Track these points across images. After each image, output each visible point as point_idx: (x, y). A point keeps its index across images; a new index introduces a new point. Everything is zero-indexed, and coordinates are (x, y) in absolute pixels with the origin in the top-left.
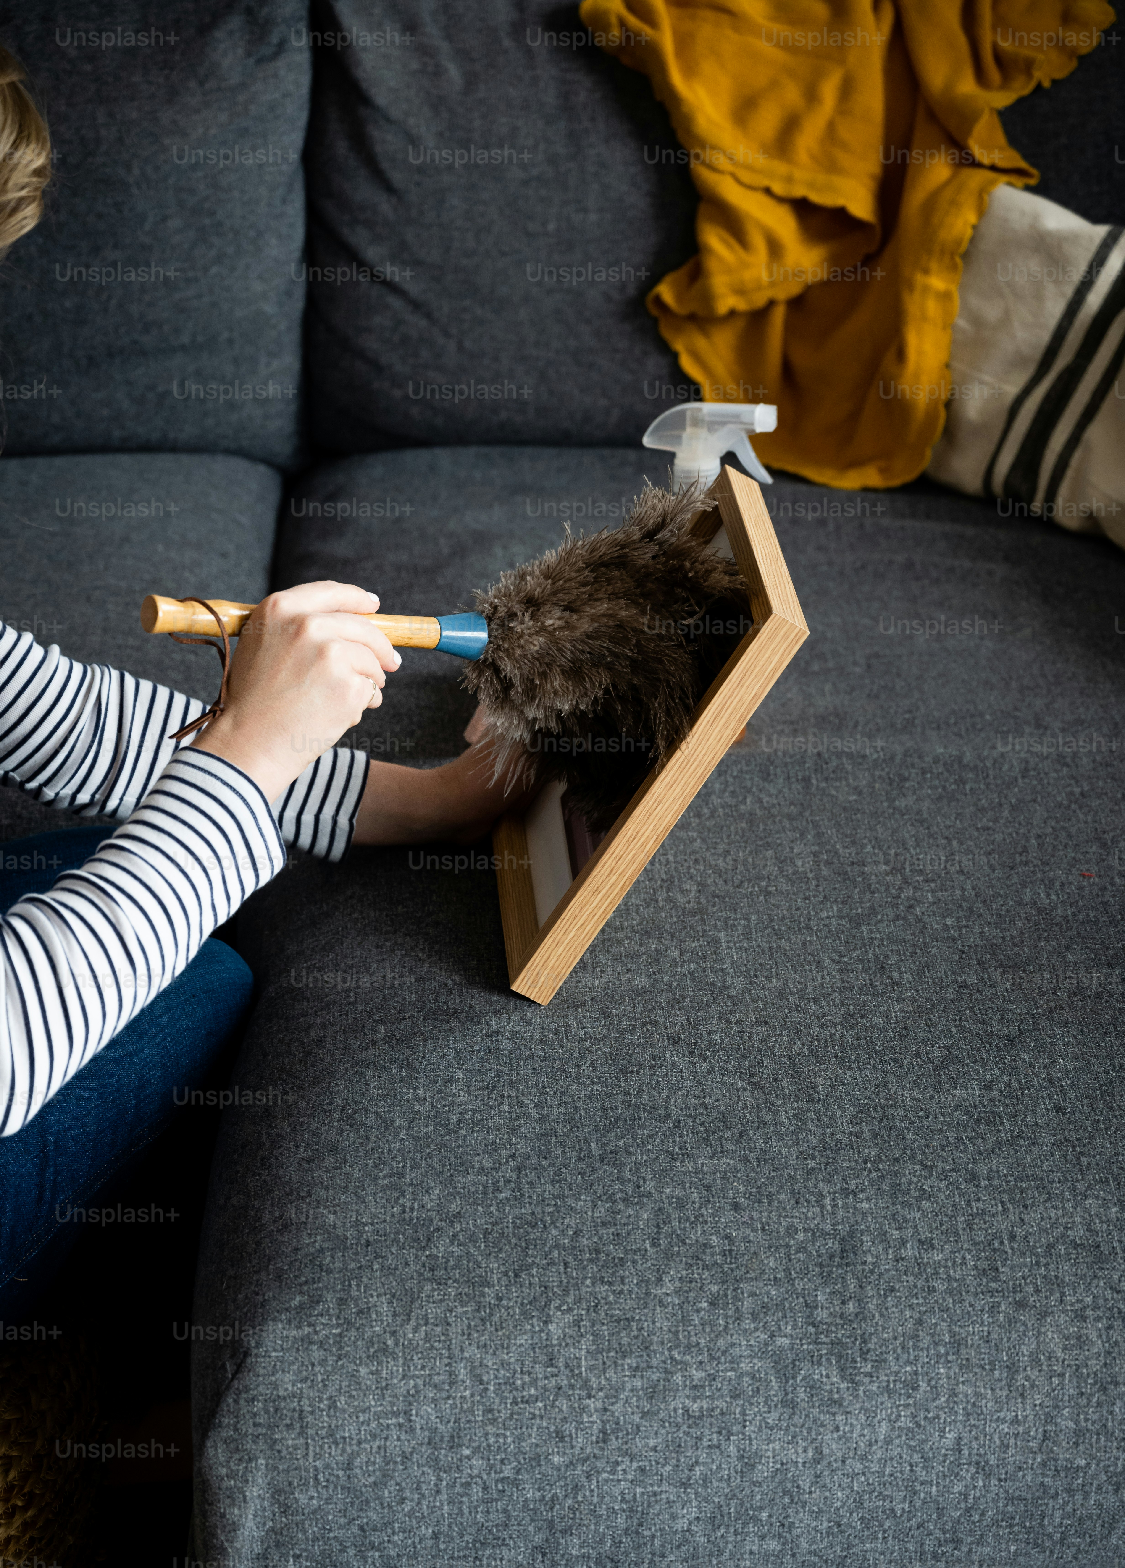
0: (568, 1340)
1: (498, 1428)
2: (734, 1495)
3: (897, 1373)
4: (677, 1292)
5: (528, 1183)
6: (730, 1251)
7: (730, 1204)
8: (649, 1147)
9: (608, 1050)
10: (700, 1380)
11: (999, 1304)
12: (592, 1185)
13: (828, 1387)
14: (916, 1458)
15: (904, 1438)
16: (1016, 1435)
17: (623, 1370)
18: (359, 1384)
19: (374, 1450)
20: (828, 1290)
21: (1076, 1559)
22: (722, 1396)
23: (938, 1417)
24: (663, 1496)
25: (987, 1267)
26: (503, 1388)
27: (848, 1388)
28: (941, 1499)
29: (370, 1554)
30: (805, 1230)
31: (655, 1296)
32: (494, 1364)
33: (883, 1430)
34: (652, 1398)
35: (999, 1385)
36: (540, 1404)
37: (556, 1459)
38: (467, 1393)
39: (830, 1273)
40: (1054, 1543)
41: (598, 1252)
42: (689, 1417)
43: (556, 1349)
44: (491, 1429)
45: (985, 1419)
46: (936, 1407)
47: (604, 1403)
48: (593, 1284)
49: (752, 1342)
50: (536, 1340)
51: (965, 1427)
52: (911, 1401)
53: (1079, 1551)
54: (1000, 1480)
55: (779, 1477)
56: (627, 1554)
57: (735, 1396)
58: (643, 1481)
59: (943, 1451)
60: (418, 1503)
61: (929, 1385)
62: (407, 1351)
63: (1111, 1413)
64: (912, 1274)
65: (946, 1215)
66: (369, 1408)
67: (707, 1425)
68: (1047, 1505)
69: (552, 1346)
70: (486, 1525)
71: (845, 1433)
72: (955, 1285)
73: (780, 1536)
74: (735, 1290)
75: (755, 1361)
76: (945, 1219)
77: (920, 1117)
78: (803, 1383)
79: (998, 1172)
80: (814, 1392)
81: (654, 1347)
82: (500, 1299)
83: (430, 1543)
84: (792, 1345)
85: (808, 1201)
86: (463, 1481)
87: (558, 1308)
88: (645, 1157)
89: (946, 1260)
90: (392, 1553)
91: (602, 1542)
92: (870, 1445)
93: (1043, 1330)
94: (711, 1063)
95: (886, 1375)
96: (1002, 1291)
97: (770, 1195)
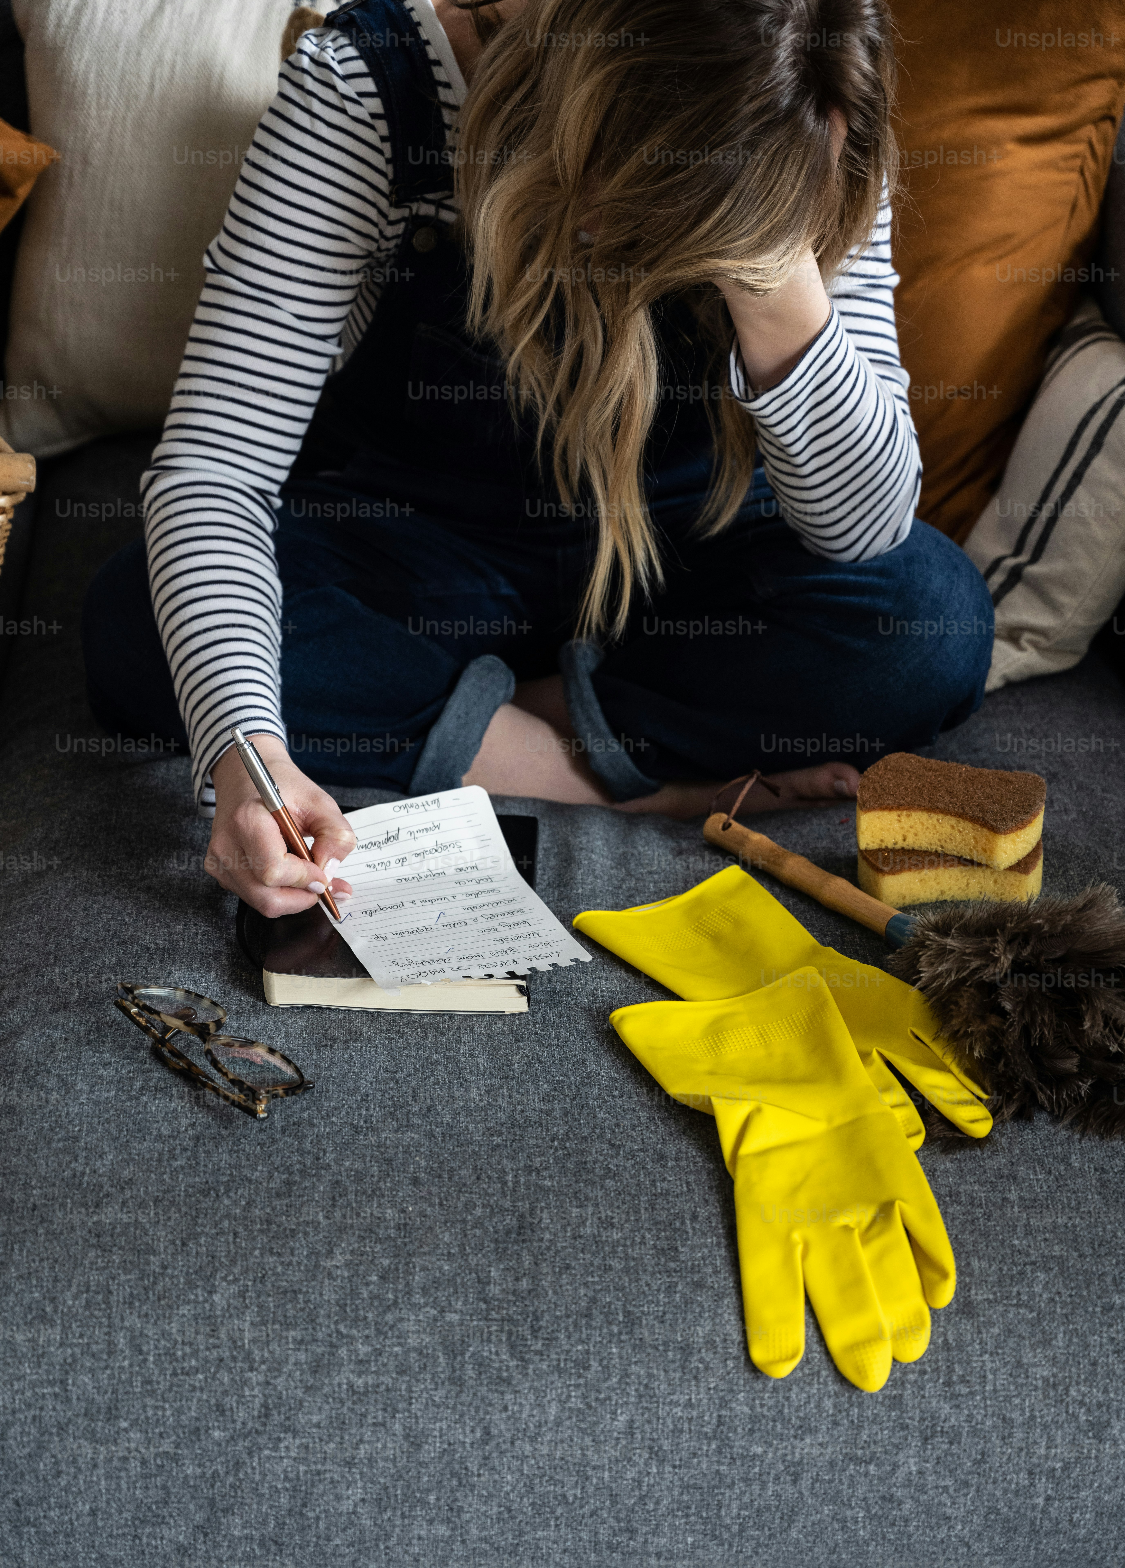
0: (232, 1311)
1: (157, 1400)
2: (401, 1476)
3: (568, 1352)
4: (347, 1265)
5: (205, 1152)
6: (405, 1225)
7: (410, 1179)
8: (334, 1119)
9: (303, 1024)
10: (366, 1354)
11: (677, 1284)
12: (270, 1156)
13: (497, 1365)
14: (588, 1441)
15: (574, 1419)
16: (690, 1420)
17: (287, 1343)
18: (14, 1350)
19: (29, 1421)
20: (502, 1266)
21: (757, 1553)
22: (388, 1372)
23: (609, 1398)
24: (328, 1475)
25: (666, 1247)
26: (163, 1358)
27: (517, 1366)
28: (614, 1485)
29: (26, 1530)
30: (484, 1206)
31: (325, 1268)
32: (155, 1334)
33: (553, 1410)
34: (316, 1372)
35: (672, 1366)
36: (201, 1376)
37: (216, 1434)
38: (126, 1363)
39: (505, 1250)
40: (733, 1536)
41: (269, 1222)
42: (353, 1391)
43: (219, 1320)
44: (149, 1401)
45: (658, 1402)
46: (608, 1388)
47: (266, 1376)
48: (262, 1255)
49: (421, 1317)
50: (199, 1311)
51: (637, 1409)
52: (582, 1381)
53: (759, 1545)
54: (674, 1467)
55: (446, 1458)
56: (291, 1536)
57: (401, 1372)
58: (305, 1459)
59: (615, 1434)
60: (75, 1477)
61: (600, 1365)
62: (66, 1318)
63: (788, 1399)
64: (589, 1252)
65: (629, 1194)
66: (24, 1376)
67: (372, 1401)
68: (723, 1494)
69: (216, 1316)
70: (145, 1501)
71: (514, 1413)
72: (632, 1264)
73: (449, 1521)
74: (407, 1264)
75: (423, 1336)
76: (628, 1198)
77: (614, 1097)
78: (472, 1360)
79: (687, 1153)
80: (482, 1369)
81: (320, 1320)
82: (164, 1267)
83: (88, 1520)
84: (462, 1320)
85: (489, 1177)
86: (121, 1454)
87: (224, 1279)
88: (328, 1130)
89: (625, 1239)
90: (49, 1529)
91: (265, 1523)
92: (540, 1426)
93: (719, 1311)
94: (407, 1039)
95: (557, 1353)
96: (680, 1271)
97: (451, 1171)
